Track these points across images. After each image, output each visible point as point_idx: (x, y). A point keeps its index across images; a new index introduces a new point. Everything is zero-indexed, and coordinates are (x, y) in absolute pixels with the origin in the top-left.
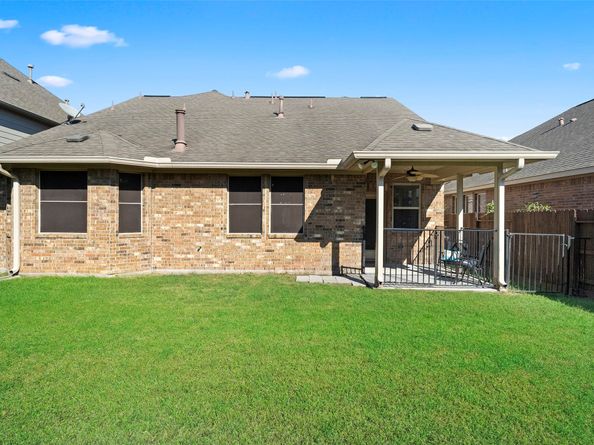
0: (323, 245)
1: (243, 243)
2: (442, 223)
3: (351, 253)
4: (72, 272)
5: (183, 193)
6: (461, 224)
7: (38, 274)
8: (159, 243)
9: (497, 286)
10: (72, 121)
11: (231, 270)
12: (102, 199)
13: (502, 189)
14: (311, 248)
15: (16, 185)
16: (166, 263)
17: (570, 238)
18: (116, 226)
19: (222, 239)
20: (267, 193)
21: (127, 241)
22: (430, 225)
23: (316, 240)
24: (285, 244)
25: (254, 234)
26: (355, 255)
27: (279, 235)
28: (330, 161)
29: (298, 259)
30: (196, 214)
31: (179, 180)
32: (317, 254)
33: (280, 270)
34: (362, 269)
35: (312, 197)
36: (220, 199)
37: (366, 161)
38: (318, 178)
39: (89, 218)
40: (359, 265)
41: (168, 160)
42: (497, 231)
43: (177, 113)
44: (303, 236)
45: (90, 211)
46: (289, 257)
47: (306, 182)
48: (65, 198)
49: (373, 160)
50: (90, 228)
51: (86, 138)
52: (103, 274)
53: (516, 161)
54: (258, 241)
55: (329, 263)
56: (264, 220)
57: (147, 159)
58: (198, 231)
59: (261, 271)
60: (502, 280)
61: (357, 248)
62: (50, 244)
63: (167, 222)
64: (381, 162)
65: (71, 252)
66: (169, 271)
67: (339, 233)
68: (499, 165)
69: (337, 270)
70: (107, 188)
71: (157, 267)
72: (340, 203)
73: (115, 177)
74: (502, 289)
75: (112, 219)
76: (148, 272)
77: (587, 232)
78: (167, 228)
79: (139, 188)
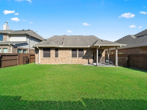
0: (87, 59)
1: (74, 59)
2: (105, 56)
3: (91, 61)
4: (48, 64)
5: (65, 51)
6: (109, 56)
7: (43, 64)
8: (61, 59)
9: (116, 66)
10: (45, 40)
11: (72, 63)
12: (53, 52)
13: (117, 50)
14: (85, 60)
15: (40, 50)
16: (62, 62)
17: (128, 58)
18: (55, 56)
19: (71, 58)
20: (78, 51)
21: (56, 59)
22: (103, 56)
23: (86, 58)
24: (81, 59)
25: (76, 58)
26: (92, 61)
27: (80, 58)
28: (88, 46)
29: (83, 62)
30: (67, 55)
31: (64, 49)
32: (86, 61)
33: (80, 63)
34: (93, 63)
35: (85, 52)
36: (70, 52)
37: (96, 46)
38: (86, 49)
39: (51, 55)
40: (92, 62)
41: (63, 46)
42: (116, 57)
43: (63, 39)
44: (83, 58)
45: (51, 54)
46: (81, 61)
47: (84, 49)
48: (47, 52)
49: (97, 46)
50: (51, 57)
51: (49, 43)
52: (53, 64)
53: (120, 46)
54: (76, 59)
55: (88, 62)
56: (77, 56)
57: (60, 46)
58: (67, 57)
59: (77, 63)
60: (117, 65)
61: (92, 60)
62: (45, 59)
63: (62, 56)
64: (98, 46)
65: (48, 61)
66: (63, 63)
67: (89, 57)
68: (116, 47)
69: (89, 63)
70: (53, 50)
71: (60, 63)
72: (89, 53)
73: (55, 49)
74: (117, 66)
75: (54, 55)
76: (59, 63)
77: (130, 57)
78: (62, 57)
79: (58, 51)
